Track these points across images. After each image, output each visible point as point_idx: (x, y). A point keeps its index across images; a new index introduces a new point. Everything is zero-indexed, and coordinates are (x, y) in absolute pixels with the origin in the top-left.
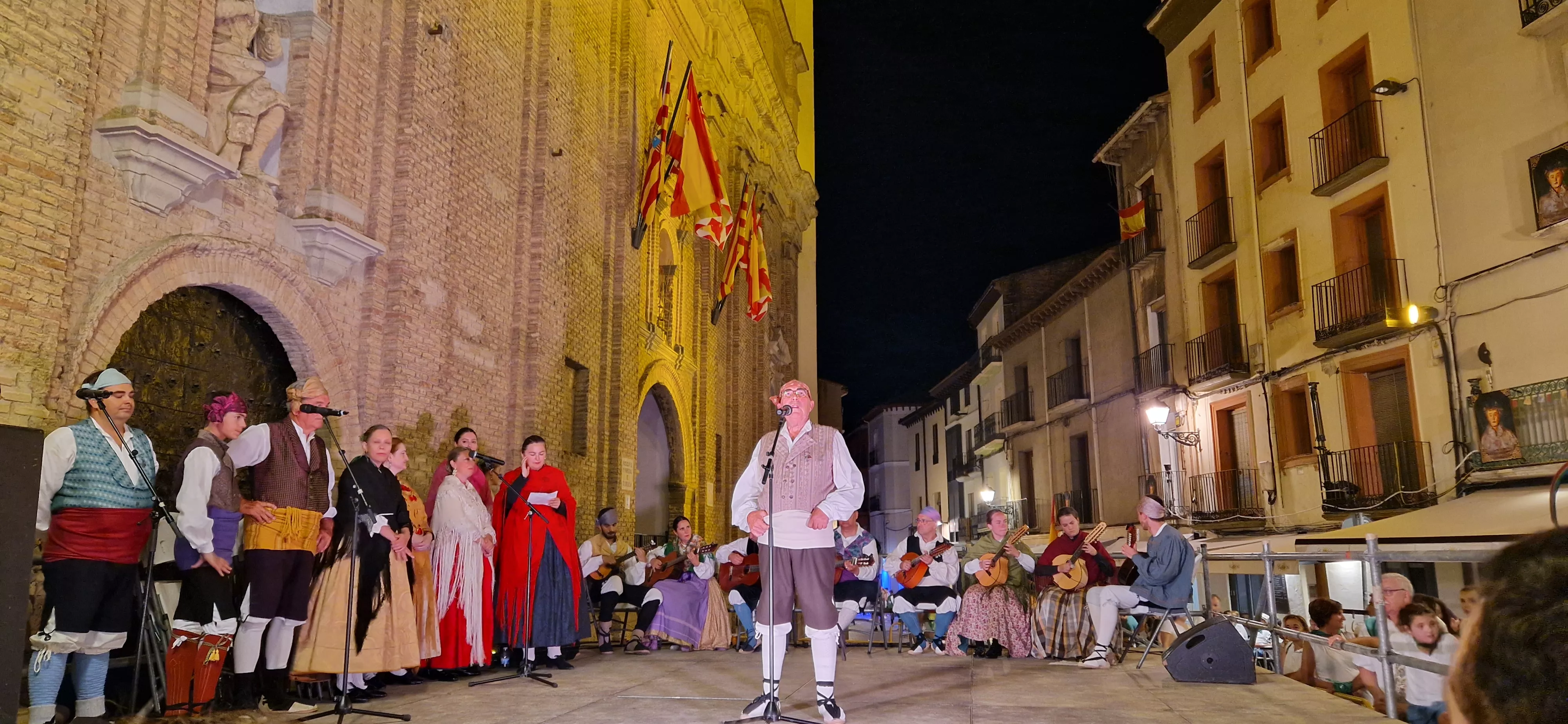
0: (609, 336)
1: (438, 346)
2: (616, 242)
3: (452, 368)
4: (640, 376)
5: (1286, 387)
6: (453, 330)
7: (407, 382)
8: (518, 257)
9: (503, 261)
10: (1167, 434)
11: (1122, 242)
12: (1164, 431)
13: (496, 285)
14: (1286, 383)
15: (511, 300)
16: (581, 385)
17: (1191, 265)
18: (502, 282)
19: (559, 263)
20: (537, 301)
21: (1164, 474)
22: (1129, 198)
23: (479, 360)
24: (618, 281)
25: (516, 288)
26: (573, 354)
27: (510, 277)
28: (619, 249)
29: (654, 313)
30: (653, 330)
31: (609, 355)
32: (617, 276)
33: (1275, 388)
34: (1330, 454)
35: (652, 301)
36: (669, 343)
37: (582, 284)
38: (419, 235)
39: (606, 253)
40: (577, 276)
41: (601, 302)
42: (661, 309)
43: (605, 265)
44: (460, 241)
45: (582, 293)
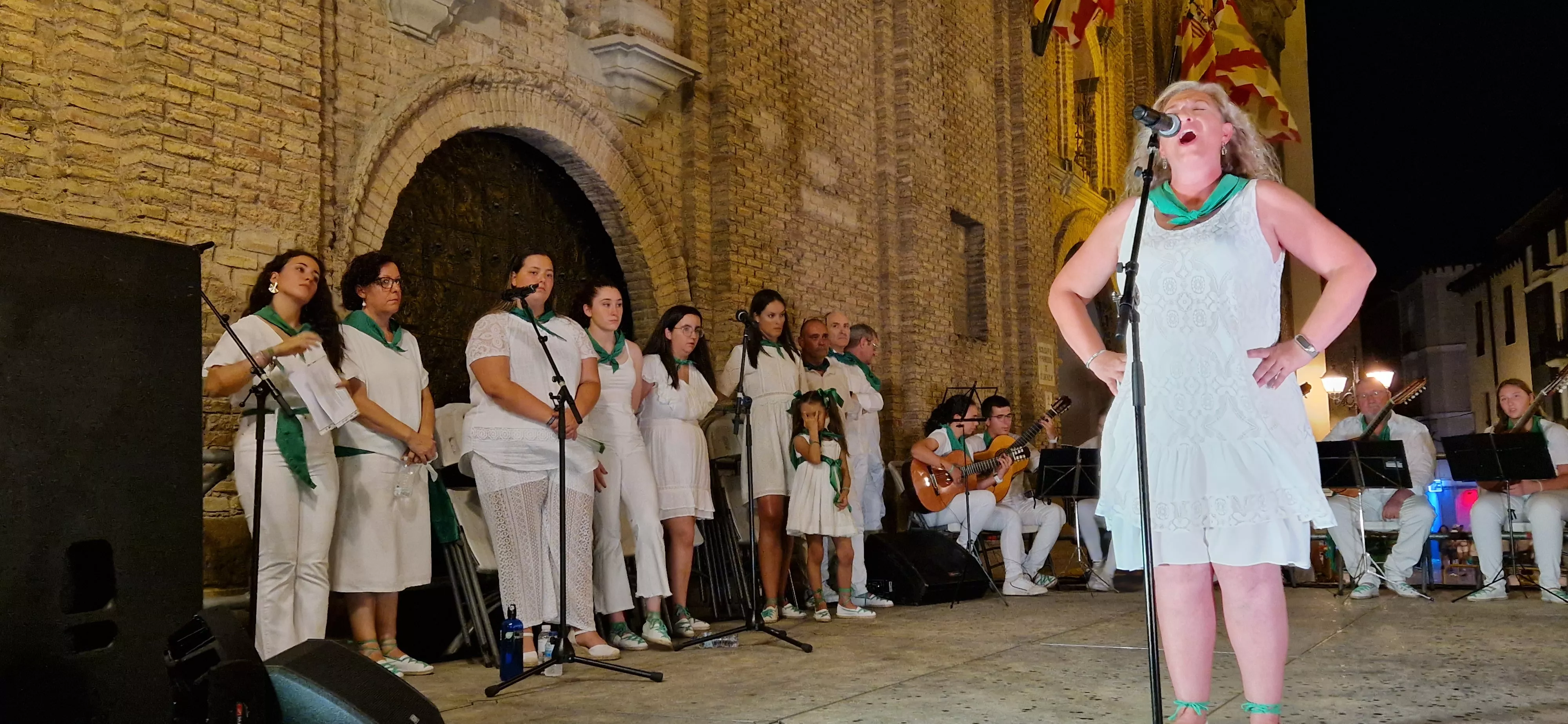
0: (1009, 179)
1: (781, 197)
2: (1010, 49)
3: (803, 227)
4: (1055, 233)
6: (800, 177)
8: (878, 76)
9: (859, 83)
13: (852, 116)
15: (873, 135)
16: (975, 247)
18: (860, 111)
19: (933, 81)
20: (906, 134)
24: (1017, 102)
25: (879, 118)
26: (961, 205)
27: (870, 104)
28: (1016, 58)
29: (1069, 146)
30: (1070, 169)
31: (1010, 204)
32: (1015, 95)
35: (1066, 129)
36: (1094, 187)
37: (967, 109)
38: (744, 50)
39: (999, 65)
40: (959, 99)
41: (995, 134)
42: (1080, 141)
43: (998, 83)
44: (800, 58)
45: (967, 122)
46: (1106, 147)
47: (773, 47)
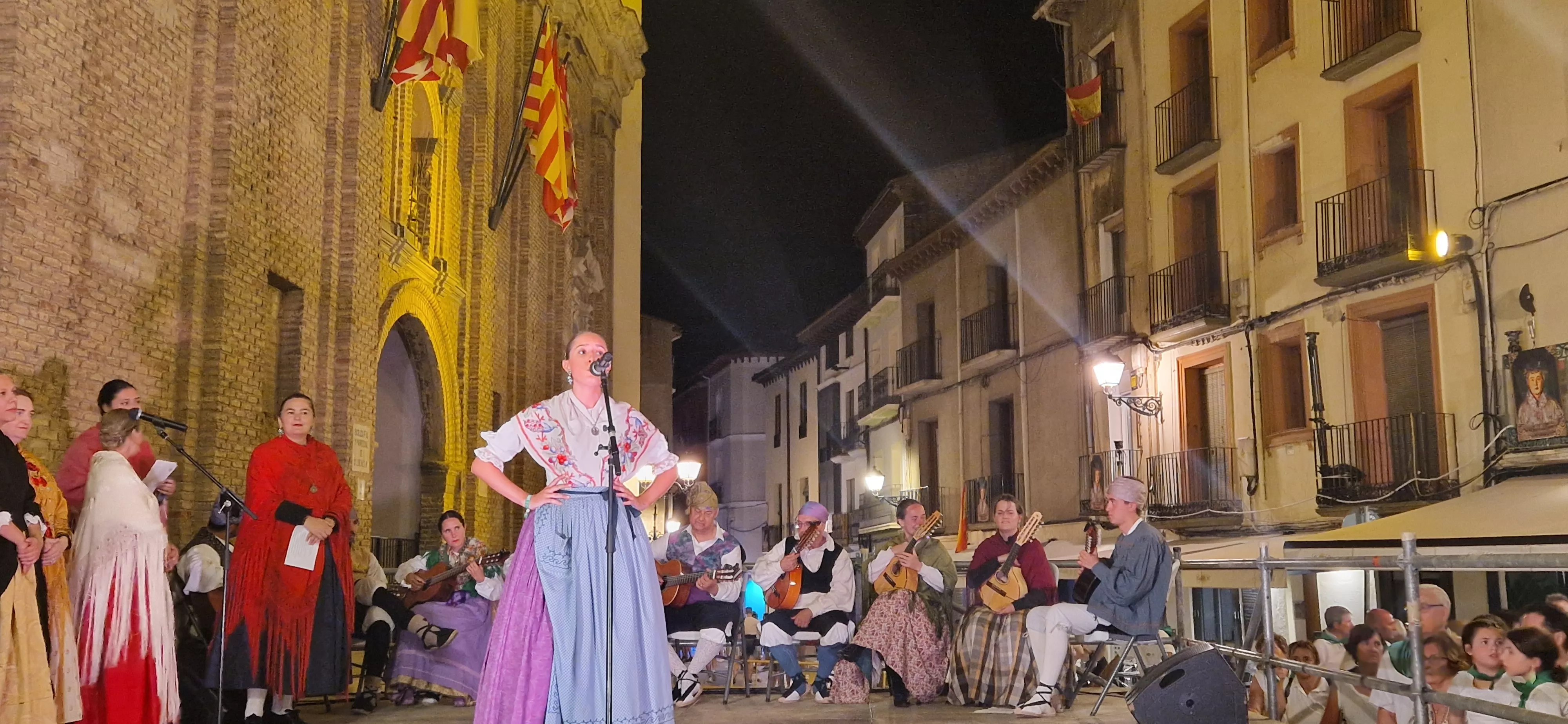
0: (336, 241)
1: (69, 246)
2: (346, 99)
3: (90, 283)
4: (380, 304)
5: (1276, 338)
6: (91, 222)
7: (18, 300)
8: (194, 113)
9: (171, 119)
10: (1120, 399)
11: (1069, 132)
12: (1116, 396)
13: (159, 157)
14: (1276, 332)
15: (183, 180)
16: (291, 314)
17: (1160, 168)
18: (169, 152)
19: (260, 127)
20: (224, 183)
21: (1113, 454)
22: (1080, 72)
23: (132, 271)
24: (350, 158)
25: (190, 161)
26: (280, 266)
27: (181, 145)
28: (352, 110)
29: (403, 209)
30: (402, 235)
31: (335, 269)
32: (349, 150)
33: (1261, 337)
34: (1329, 428)
35: (400, 191)
36: (425, 255)
37: (293, 159)
38: (37, 72)
39: (332, 115)
40: (286, 147)
41: (323, 189)
42: (414, 204)
43: (330, 133)
44: (102, 85)
45: (293, 174)
46: (440, 213)
47: (73, 71)
